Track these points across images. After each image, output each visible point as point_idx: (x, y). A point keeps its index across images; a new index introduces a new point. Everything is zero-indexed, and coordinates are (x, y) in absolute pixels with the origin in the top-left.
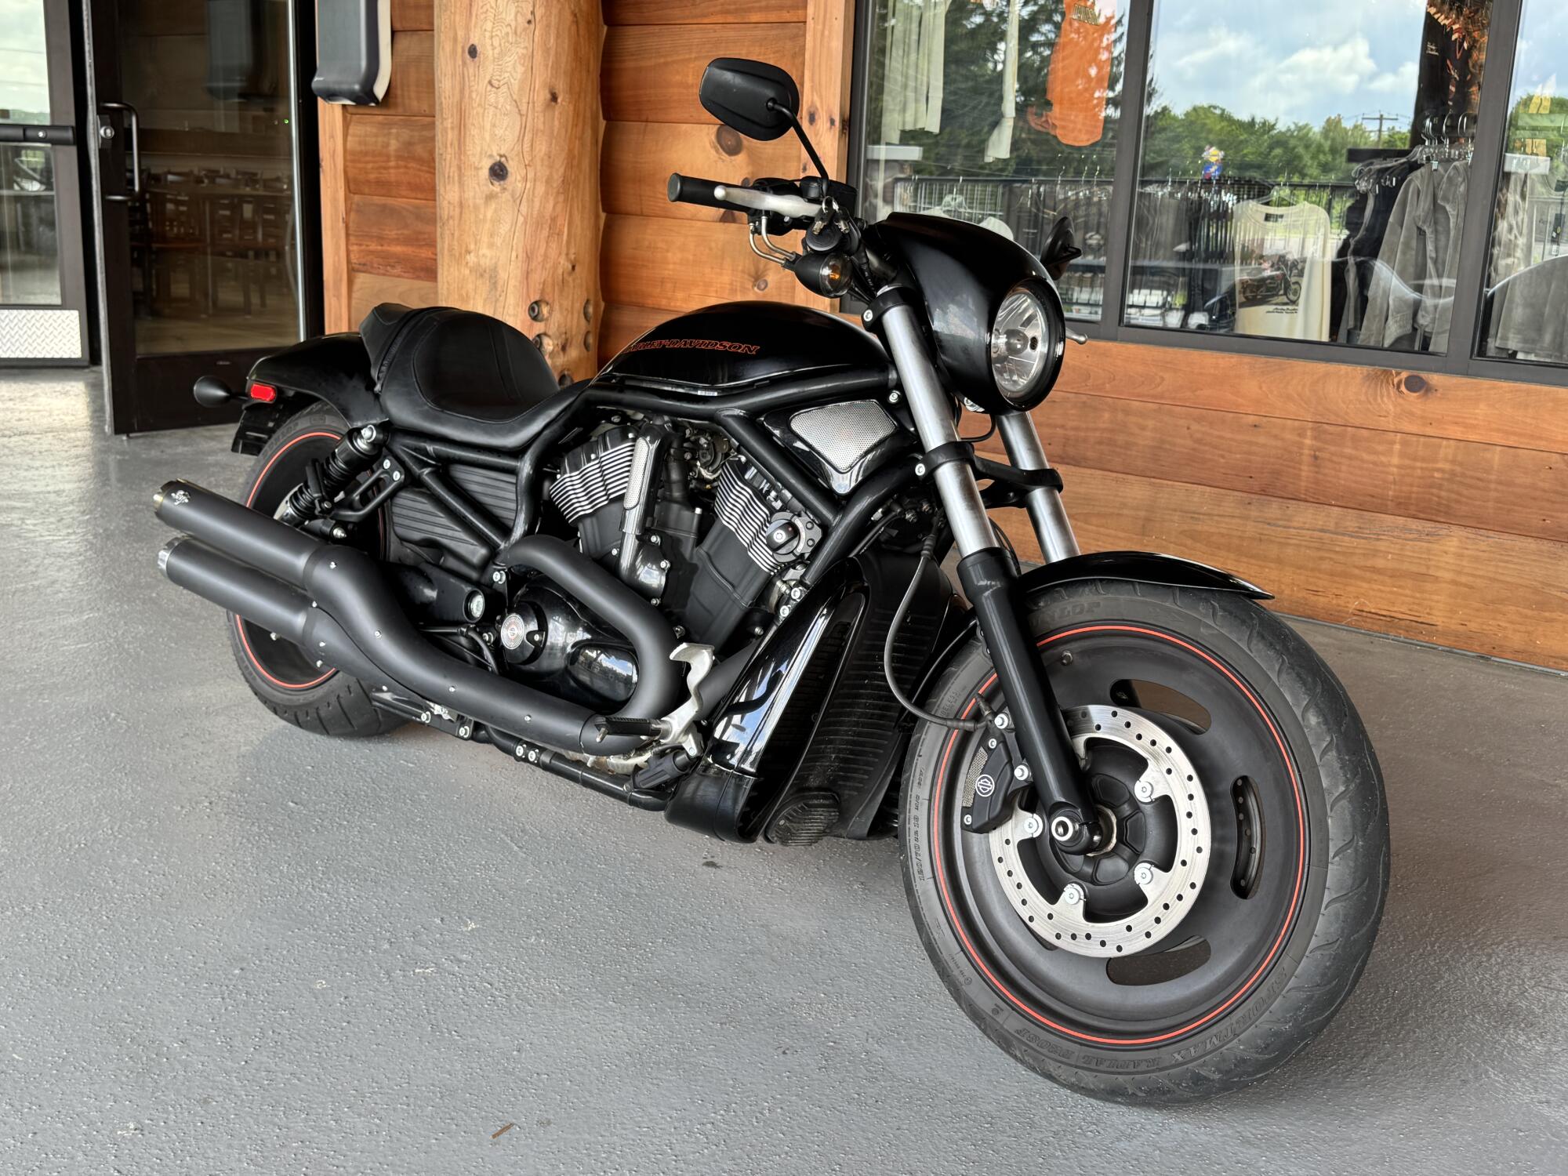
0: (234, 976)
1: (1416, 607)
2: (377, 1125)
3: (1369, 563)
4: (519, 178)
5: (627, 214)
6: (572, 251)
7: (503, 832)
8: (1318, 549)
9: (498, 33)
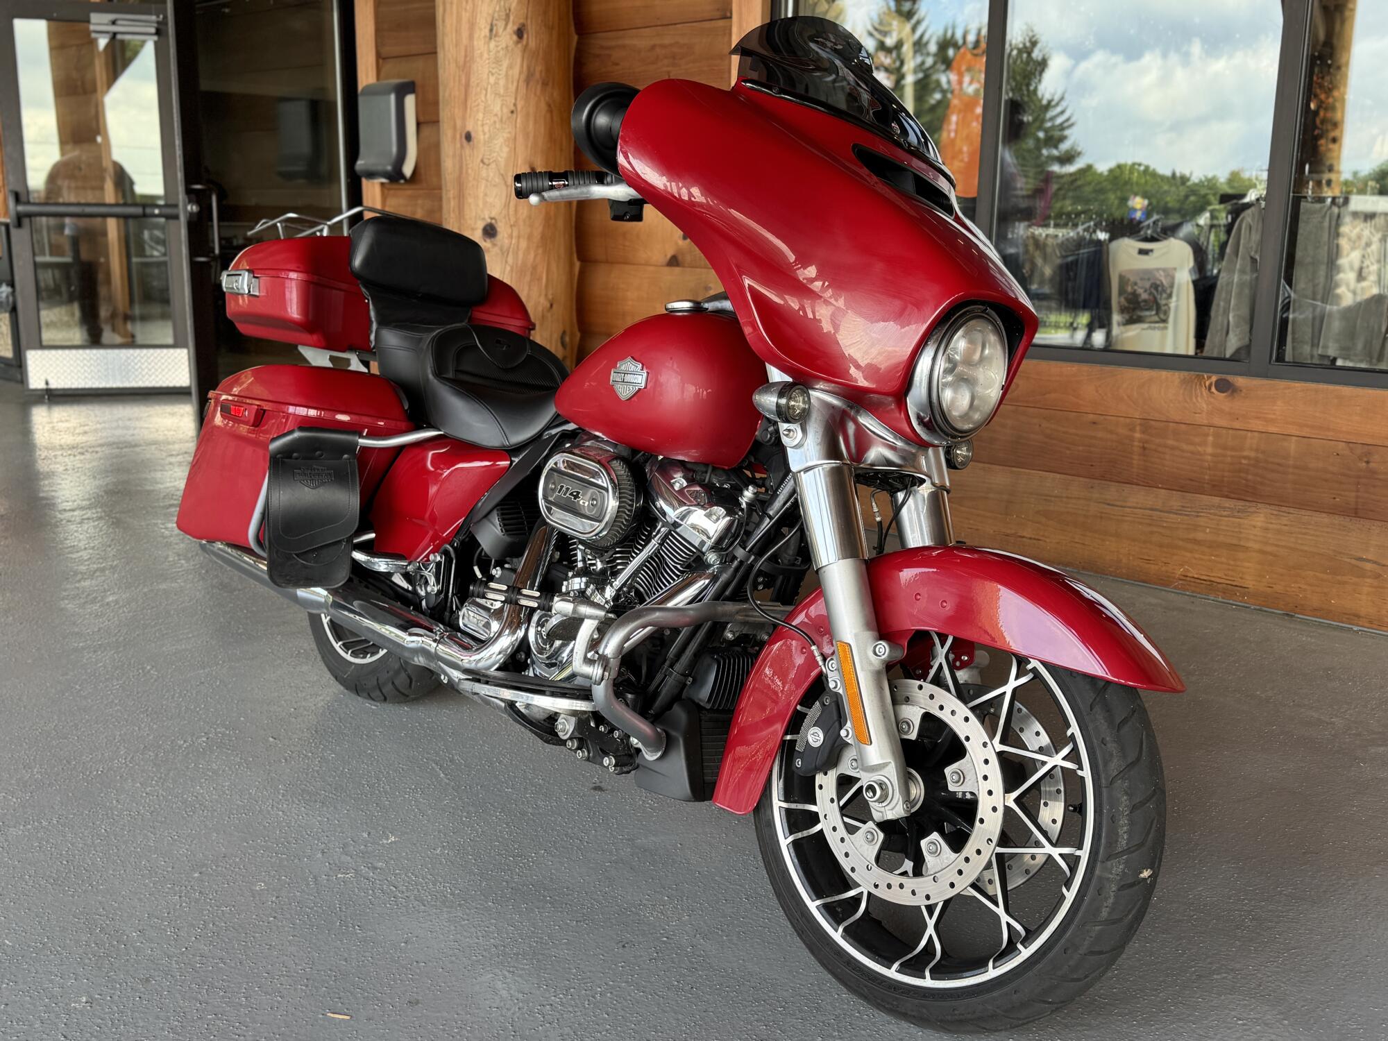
0: (193, 878)
1: (1230, 573)
2: (279, 1002)
3: (1191, 536)
4: (506, 236)
5: (596, 262)
6: (550, 292)
7: (433, 760)
8: (1150, 525)
9: (488, 121)
